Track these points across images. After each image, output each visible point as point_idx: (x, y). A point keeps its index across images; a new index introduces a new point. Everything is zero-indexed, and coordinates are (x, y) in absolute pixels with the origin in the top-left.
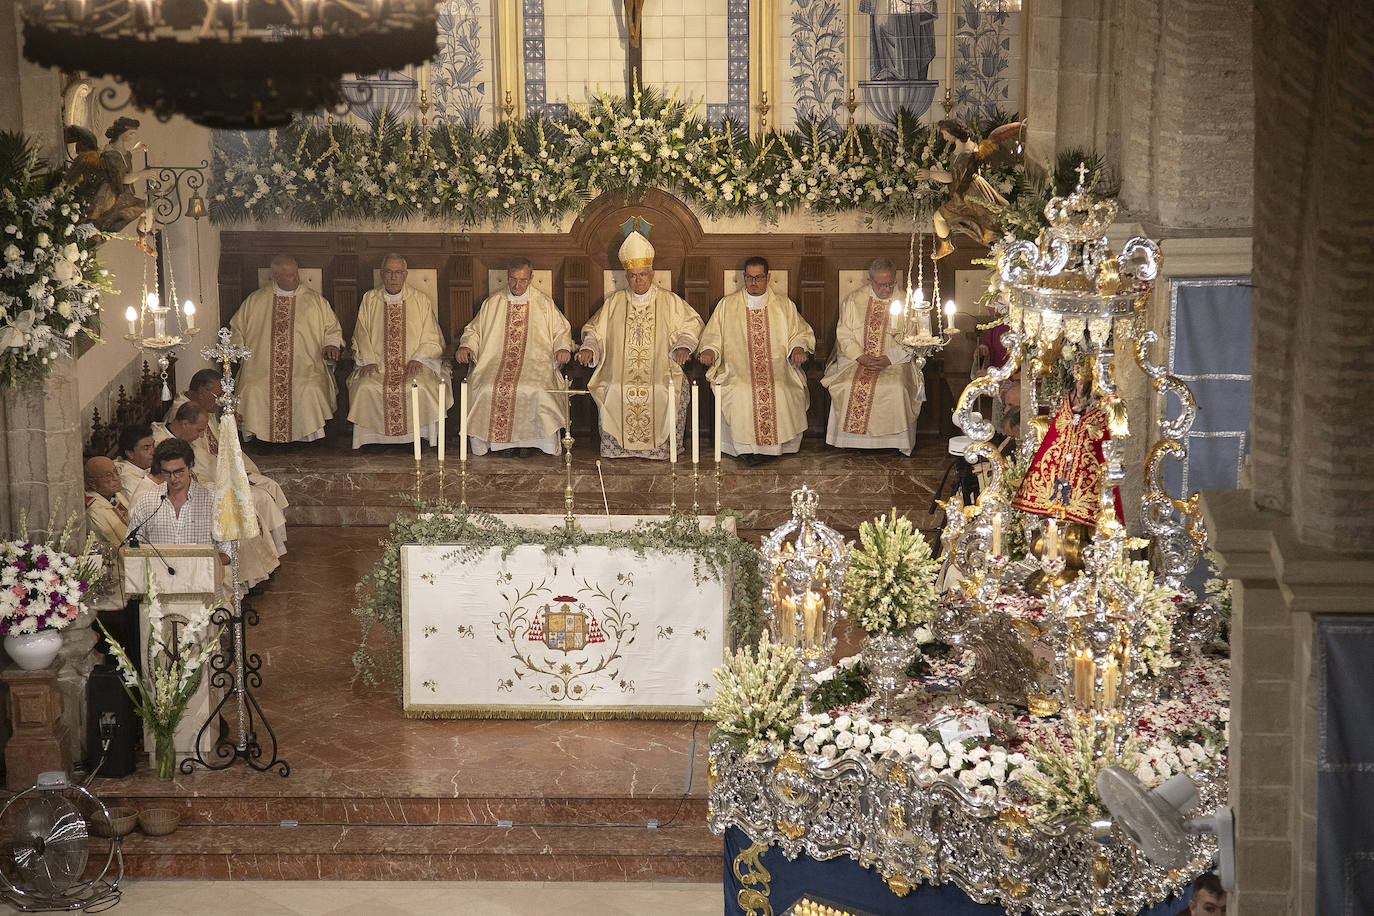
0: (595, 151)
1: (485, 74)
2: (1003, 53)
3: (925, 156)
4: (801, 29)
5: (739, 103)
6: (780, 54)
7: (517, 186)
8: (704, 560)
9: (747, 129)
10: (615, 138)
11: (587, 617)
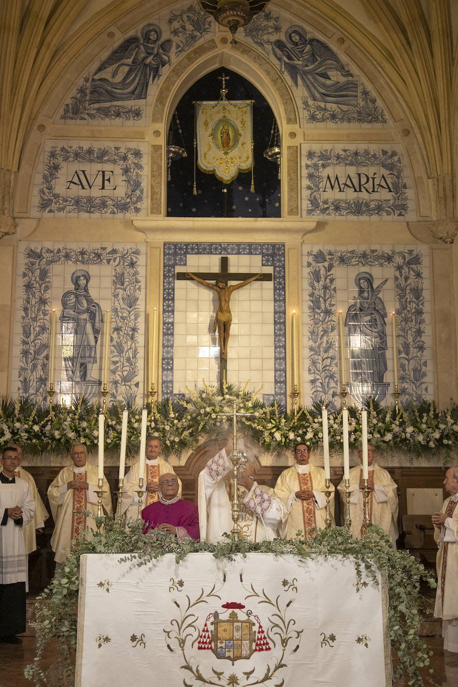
0: (202, 411)
1: (140, 378)
2: (424, 369)
3: (388, 419)
4: (314, 354)
5: (281, 394)
6: (303, 368)
7: (156, 434)
8: (363, 565)
9: (286, 408)
10: (214, 405)
11: (254, 624)
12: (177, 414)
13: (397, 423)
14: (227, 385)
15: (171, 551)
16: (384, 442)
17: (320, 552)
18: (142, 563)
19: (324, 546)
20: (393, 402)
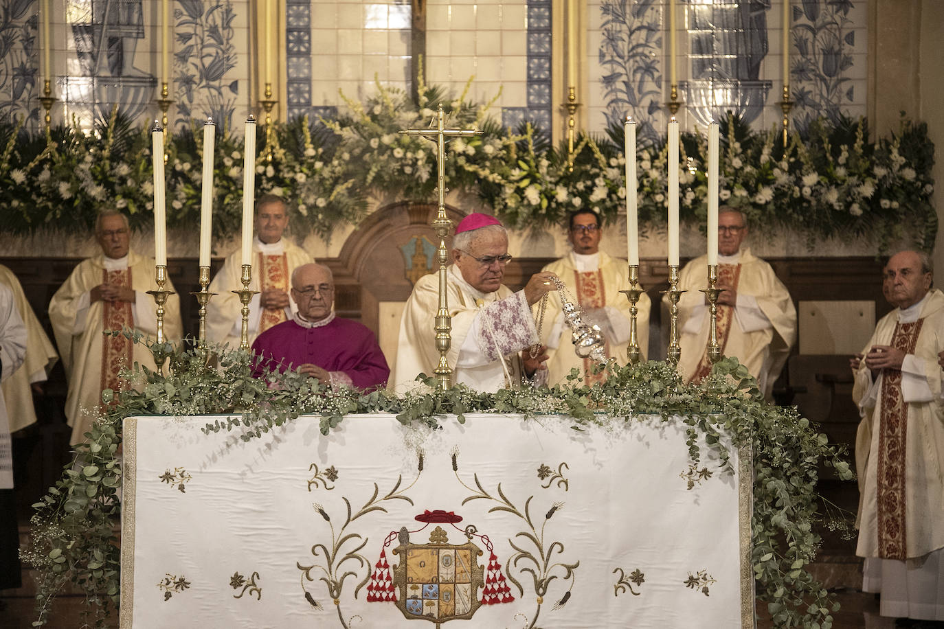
0: (374, 143)
1: (239, 71)
2: (847, 48)
3: (765, 157)
4: (613, 21)
5: (539, 107)
6: (588, 50)
7: (278, 191)
8: (702, 436)
9: (550, 136)
10: (397, 129)
11: (480, 553)
12: (321, 150)
13: (785, 165)
14: (426, 89)
15: (310, 410)
16: (755, 205)
17: (616, 411)
18: (251, 435)
19: (624, 399)
20: (778, 121)
